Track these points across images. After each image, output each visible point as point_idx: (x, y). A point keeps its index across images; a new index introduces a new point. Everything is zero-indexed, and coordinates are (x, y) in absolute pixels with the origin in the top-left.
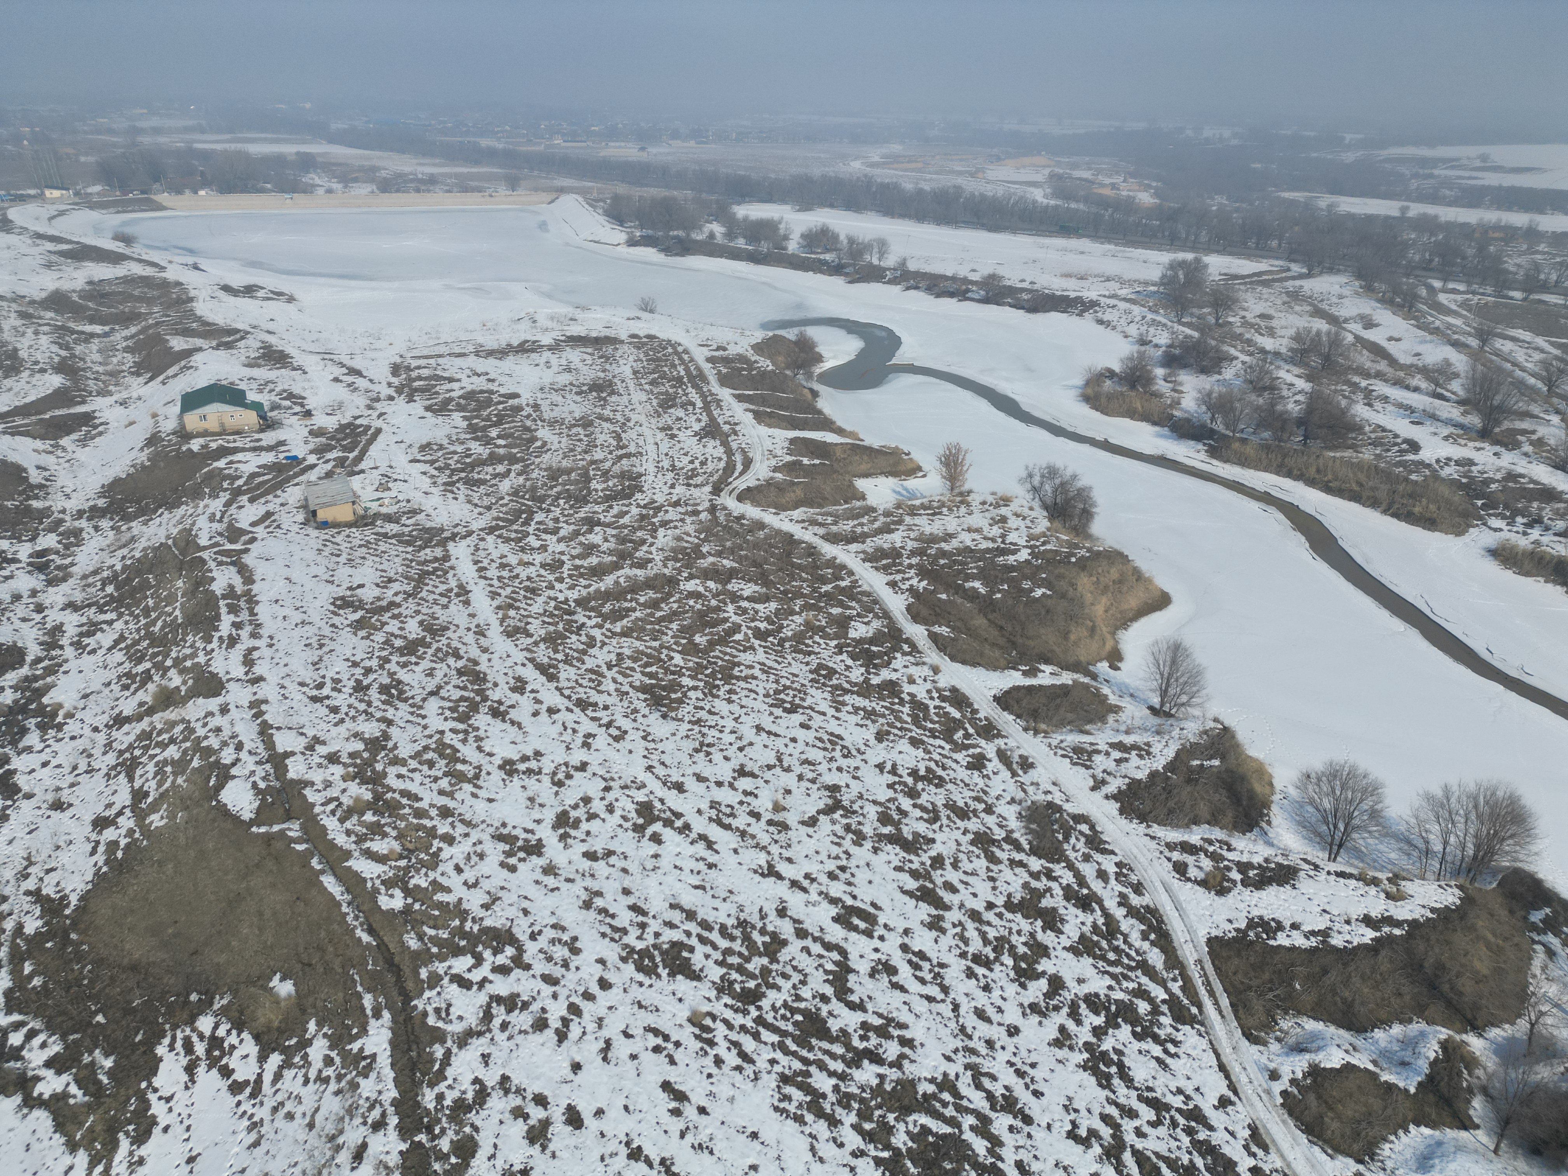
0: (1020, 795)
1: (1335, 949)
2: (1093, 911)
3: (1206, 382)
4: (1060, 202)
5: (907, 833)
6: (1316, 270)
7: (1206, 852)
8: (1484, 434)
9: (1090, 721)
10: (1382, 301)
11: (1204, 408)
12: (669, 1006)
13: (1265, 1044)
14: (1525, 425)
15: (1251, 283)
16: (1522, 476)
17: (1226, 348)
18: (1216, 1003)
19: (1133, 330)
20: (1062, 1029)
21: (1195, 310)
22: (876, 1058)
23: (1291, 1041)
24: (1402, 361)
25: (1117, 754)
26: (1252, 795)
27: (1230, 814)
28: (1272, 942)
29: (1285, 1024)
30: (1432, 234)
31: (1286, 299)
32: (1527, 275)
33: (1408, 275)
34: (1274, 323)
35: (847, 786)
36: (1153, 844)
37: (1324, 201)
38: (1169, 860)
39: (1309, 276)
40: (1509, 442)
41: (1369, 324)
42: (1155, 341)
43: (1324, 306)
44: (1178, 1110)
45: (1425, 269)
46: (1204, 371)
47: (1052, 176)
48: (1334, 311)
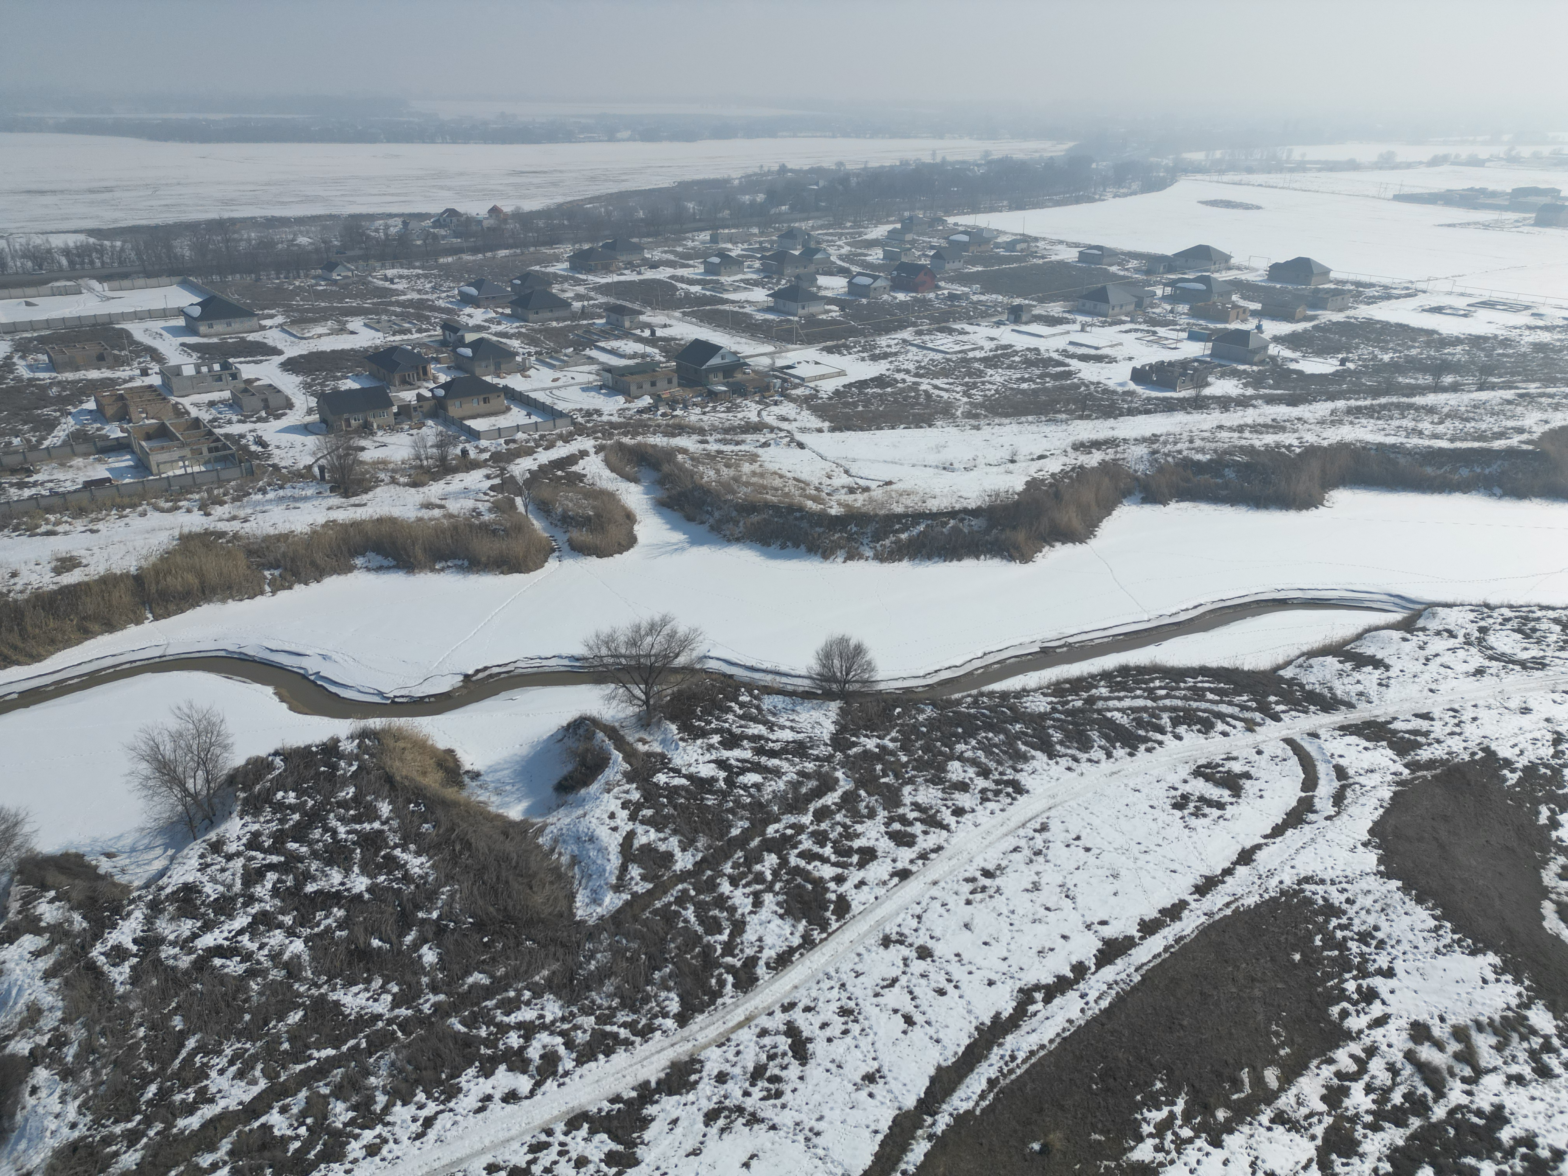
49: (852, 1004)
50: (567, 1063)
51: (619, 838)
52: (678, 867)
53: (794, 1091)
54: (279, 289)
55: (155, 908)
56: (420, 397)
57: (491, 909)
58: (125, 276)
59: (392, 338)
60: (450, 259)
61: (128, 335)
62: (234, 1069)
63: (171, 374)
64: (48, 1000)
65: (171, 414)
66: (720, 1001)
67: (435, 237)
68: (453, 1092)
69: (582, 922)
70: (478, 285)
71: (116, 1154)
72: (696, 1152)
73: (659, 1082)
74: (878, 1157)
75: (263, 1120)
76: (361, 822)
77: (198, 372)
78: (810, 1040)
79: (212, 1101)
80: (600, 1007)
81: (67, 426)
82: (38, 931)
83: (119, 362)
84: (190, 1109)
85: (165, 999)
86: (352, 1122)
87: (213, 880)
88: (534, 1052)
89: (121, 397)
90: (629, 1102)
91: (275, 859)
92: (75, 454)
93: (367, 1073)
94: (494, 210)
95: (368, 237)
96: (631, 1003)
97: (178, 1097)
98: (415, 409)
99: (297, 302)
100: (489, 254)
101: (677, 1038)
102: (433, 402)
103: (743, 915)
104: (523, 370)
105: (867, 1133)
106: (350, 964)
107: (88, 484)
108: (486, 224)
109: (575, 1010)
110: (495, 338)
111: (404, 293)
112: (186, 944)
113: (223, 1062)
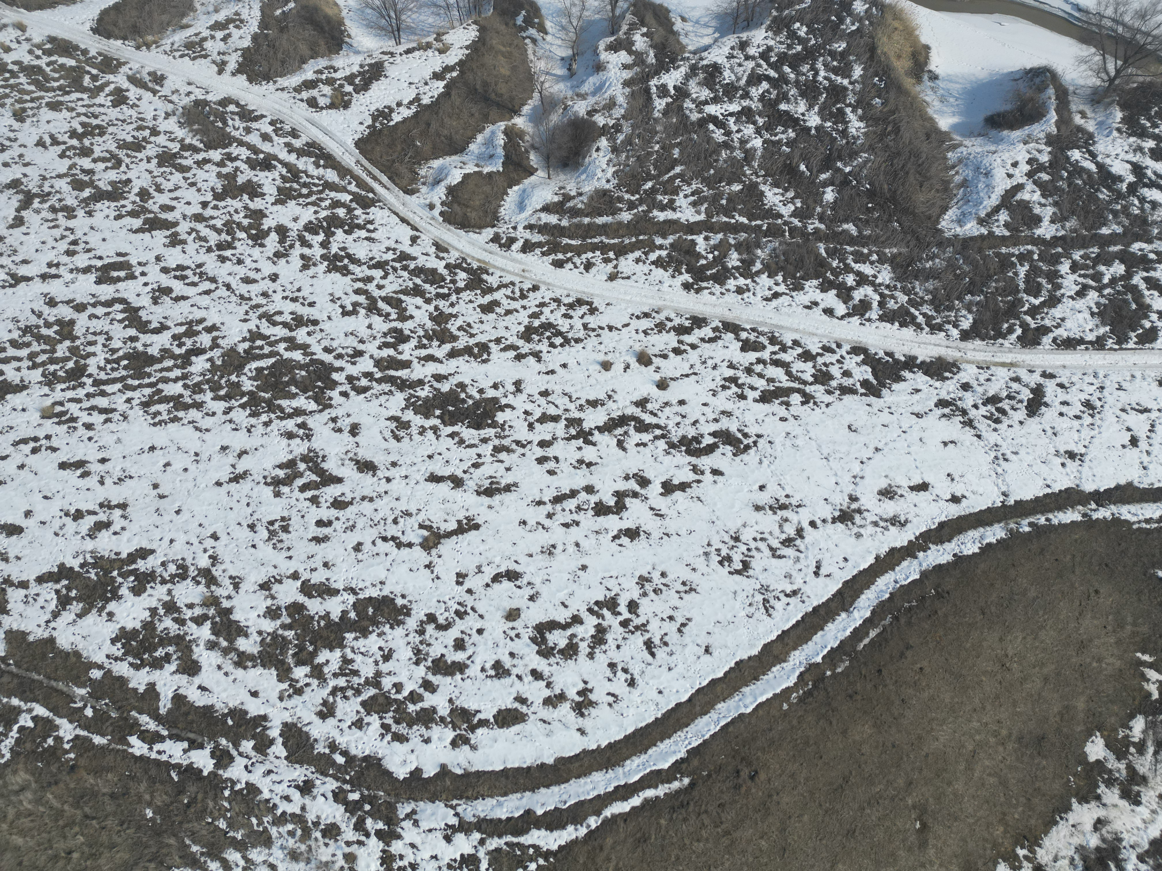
0: (170, 107)
1: (427, 106)
2: (275, 167)
5: (104, 186)
7: (321, 81)
9: (183, 15)
12: (18, 420)
13: (418, 191)
18: (381, 183)
20: (303, 257)
22: (199, 352)
23: (430, 180)
25: (219, 35)
26: (328, 19)
27: (322, 43)
28: (392, 123)
29: (422, 172)
35: (25, 175)
36: (285, 95)
38: (302, 100)
44: (393, 260)
49: (1098, 404)
50: (874, 314)
51: (1008, 184)
52: (1038, 232)
53: (1010, 426)
55: (694, 69)
57: (886, 186)
62: (692, 198)
64: (621, 100)
66: (1000, 341)
68: (798, 287)
69: (941, 231)
71: (621, 210)
72: (918, 415)
73: (923, 363)
74: (1037, 499)
75: (694, 237)
76: (836, 74)
78: (1046, 405)
79: (674, 210)
80: (916, 294)
82: (630, 52)
84: (663, 208)
85: (676, 135)
86: (737, 268)
87: (732, 69)
88: (858, 295)
90: (897, 361)
91: (772, 73)
93: (758, 246)
96: (937, 304)
97: (660, 197)
101: (954, 344)
103: (1063, 295)
105: (1041, 483)
106: (781, 172)
109: (899, 286)
112: (700, 104)
113: (689, 191)
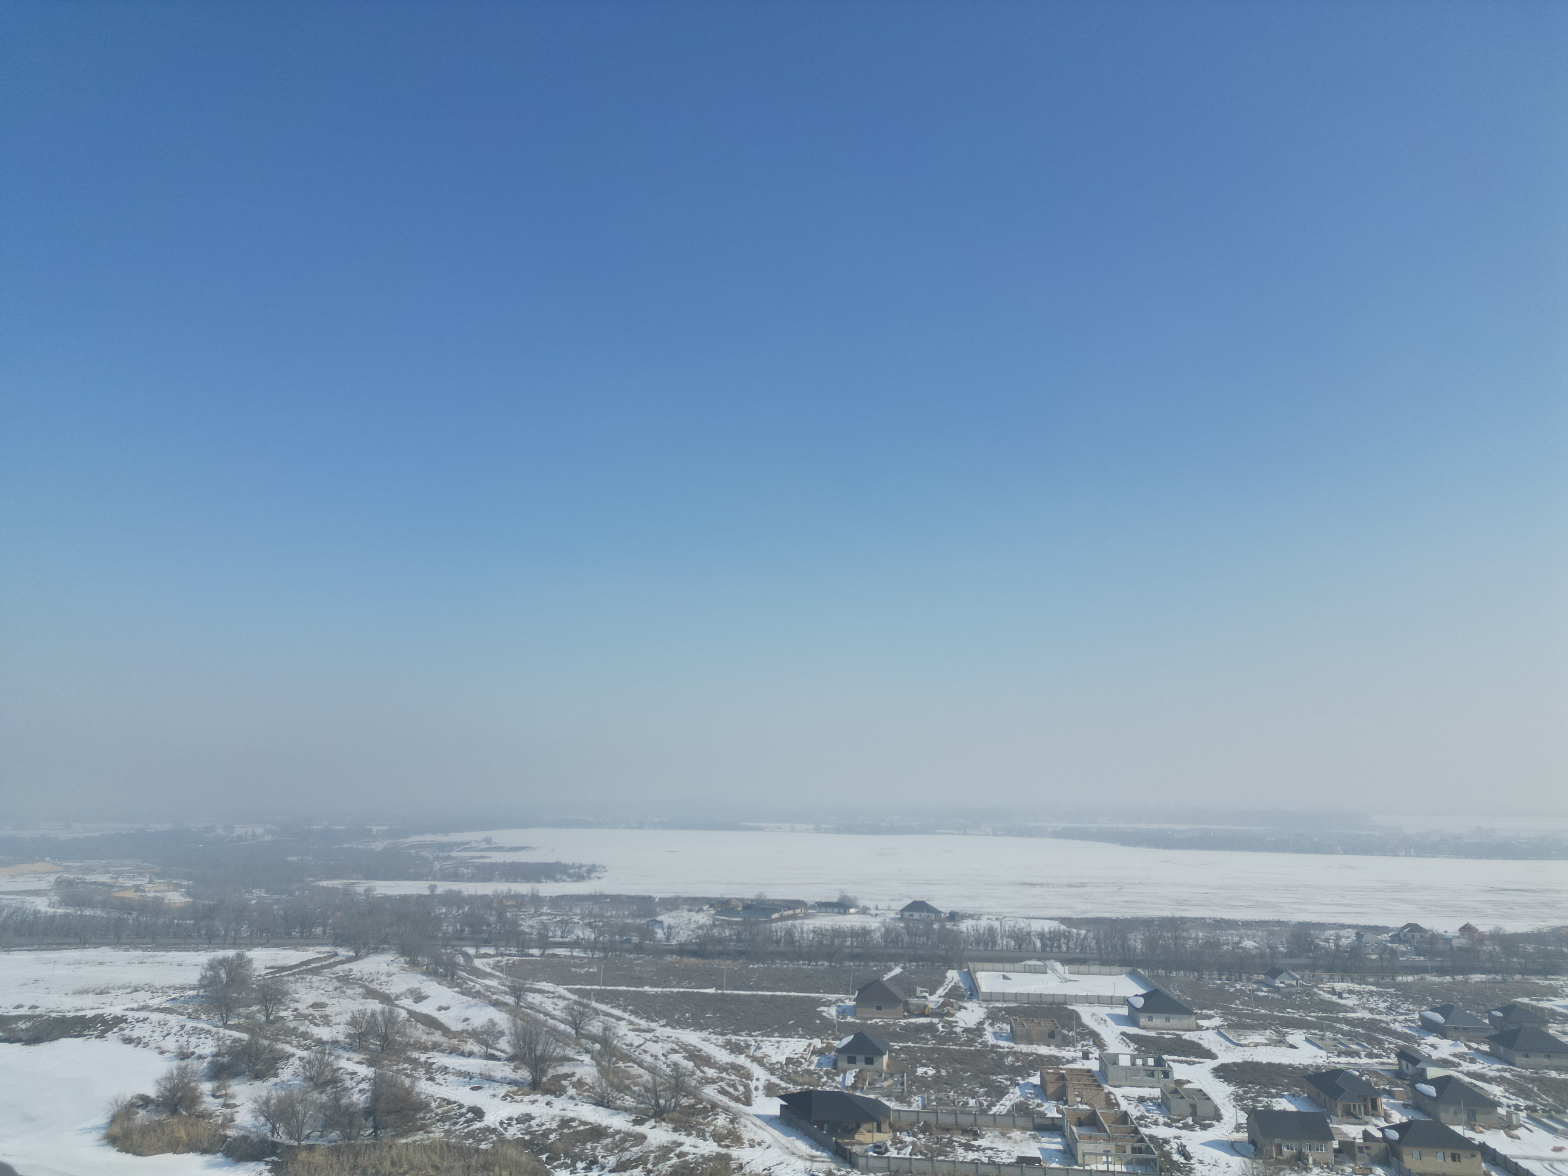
3: (262, 1089)
4: (70, 910)
6: (363, 952)
8: (535, 1086)
10: (427, 973)
11: (262, 1119)
14: (565, 1069)
15: (300, 973)
16: (573, 1120)
17: (280, 1046)
19: (170, 1044)
21: (241, 1010)
24: (454, 1029)
30: (459, 908)
31: (337, 984)
32: (539, 934)
33: (445, 946)
34: (328, 1011)
37: (361, 887)
39: (357, 958)
40: (555, 1089)
41: (419, 998)
42: (198, 1051)
43: (375, 986)
45: (459, 939)
46: (259, 1076)
47: (59, 883)
48: (385, 989)
54: (1220, 989)
56: (1366, 1135)
58: (1083, 961)
59: (1337, 1060)
60: (1410, 979)
61: (1076, 1016)
63: (1109, 1061)
65: (1103, 1103)
67: (1393, 952)
70: (1444, 1011)
77: (1133, 1064)
81: (1014, 1096)
83: (1066, 1042)
89: (1062, 1077)
92: (1015, 1126)
94: (1467, 929)
95: (1317, 946)
98: (1361, 1149)
99: (1236, 1005)
100: (1459, 978)
102: (1383, 1145)
104: (1508, 1126)
107: (1022, 1160)
108: (1456, 943)
110: (1467, 1079)
111: (1353, 1010)
